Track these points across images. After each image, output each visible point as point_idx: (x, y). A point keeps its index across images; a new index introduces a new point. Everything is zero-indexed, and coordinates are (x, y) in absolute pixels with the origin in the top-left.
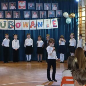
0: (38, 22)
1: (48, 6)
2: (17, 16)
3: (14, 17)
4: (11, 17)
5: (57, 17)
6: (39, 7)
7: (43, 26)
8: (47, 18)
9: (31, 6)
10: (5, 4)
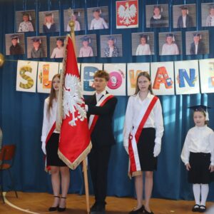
0: (180, 71)
4: (92, 55)
6: (184, 19)
7: (196, 83)
9: (155, 18)
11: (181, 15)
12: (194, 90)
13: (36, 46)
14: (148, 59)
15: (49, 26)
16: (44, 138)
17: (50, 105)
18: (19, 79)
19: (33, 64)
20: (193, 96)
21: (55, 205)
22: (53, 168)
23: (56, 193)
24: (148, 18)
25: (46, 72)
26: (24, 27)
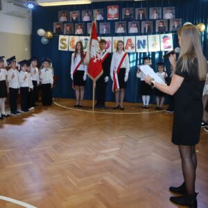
0: (138, 41)
1: (157, 12)
2: (105, 30)
3: (101, 33)
5: (172, 32)
6: (141, 15)
7: (146, 47)
8: (154, 33)
9: (126, 14)
10: (88, 12)
11: (140, 13)
12: (145, 50)
13: (68, 28)
14: (123, 35)
15: (74, 18)
16: (72, 73)
17: (75, 56)
18: (60, 45)
19: (67, 37)
20: (145, 53)
21: (77, 104)
22: (76, 87)
23: (78, 98)
24: (123, 14)
25: (73, 41)
26: (63, 19)
